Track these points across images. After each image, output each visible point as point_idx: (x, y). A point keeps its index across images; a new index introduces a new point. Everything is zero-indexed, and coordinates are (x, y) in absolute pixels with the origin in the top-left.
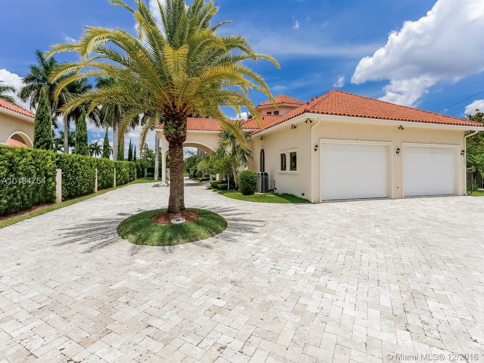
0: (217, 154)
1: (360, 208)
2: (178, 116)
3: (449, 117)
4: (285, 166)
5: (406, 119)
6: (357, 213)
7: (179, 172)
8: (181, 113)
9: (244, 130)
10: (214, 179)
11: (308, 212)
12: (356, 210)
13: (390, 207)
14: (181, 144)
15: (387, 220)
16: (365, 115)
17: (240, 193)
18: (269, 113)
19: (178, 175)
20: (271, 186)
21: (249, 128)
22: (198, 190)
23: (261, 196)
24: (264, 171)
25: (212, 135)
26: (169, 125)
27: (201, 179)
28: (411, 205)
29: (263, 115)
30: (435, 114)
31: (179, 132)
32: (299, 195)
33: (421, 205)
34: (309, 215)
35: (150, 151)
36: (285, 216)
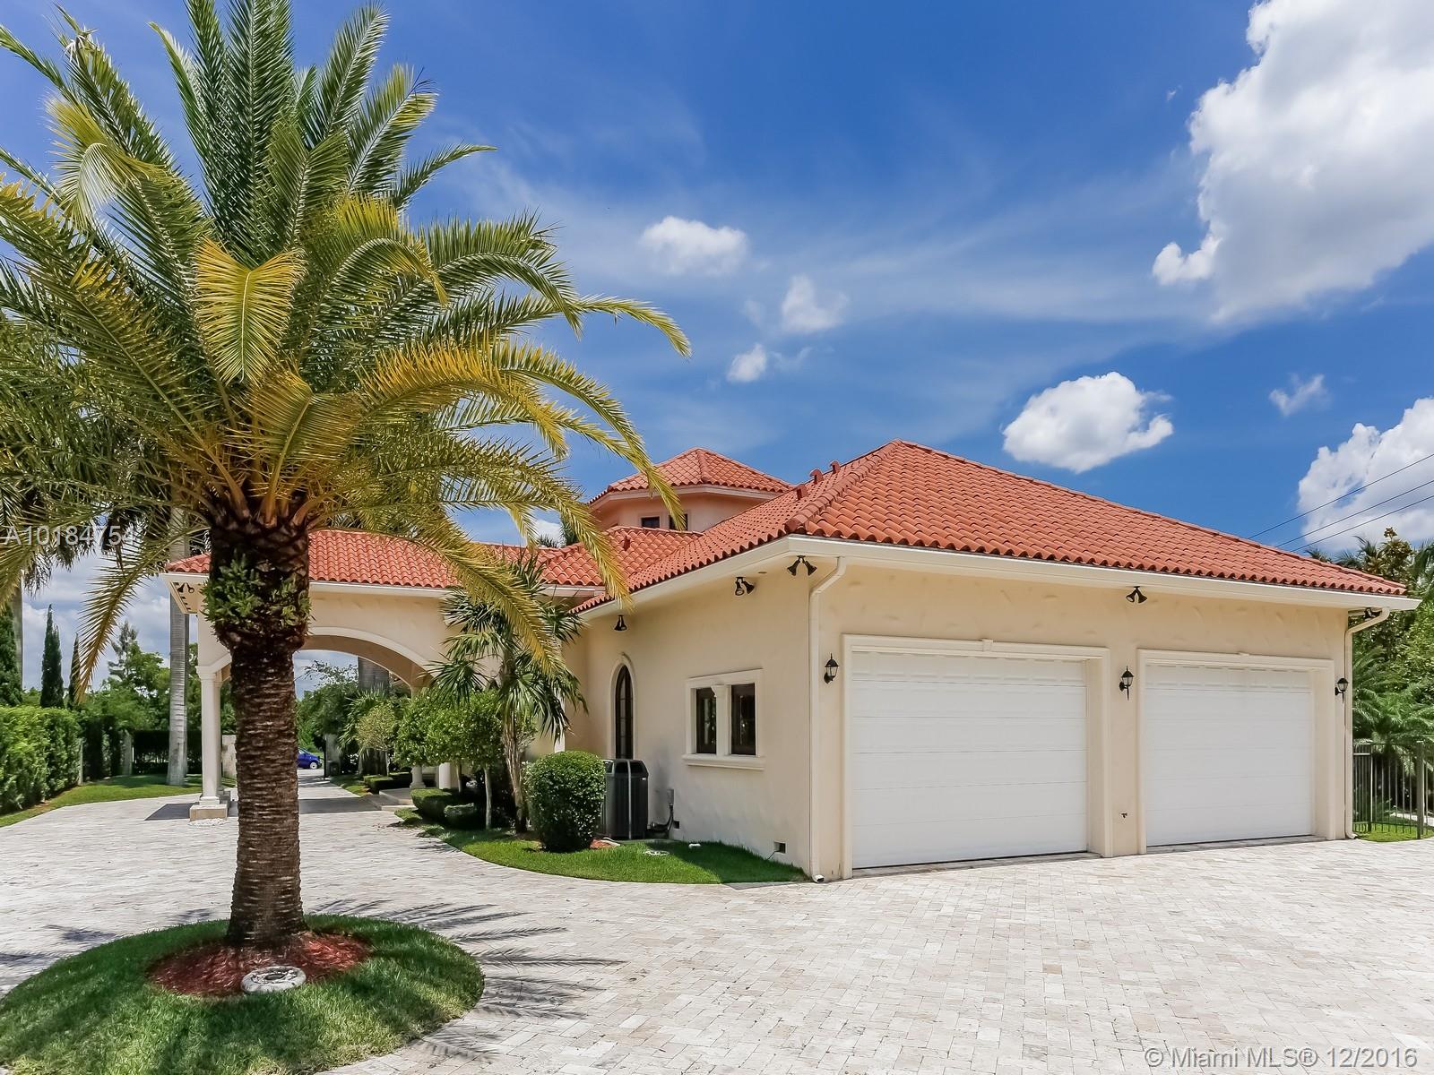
0: (440, 684)
1: (993, 895)
2: (270, 541)
3: (1298, 558)
4: (713, 735)
5: (1155, 563)
6: (978, 917)
7: (276, 773)
8: (284, 530)
9: (550, 590)
10: (430, 782)
11: (798, 920)
12: (976, 905)
13: (1098, 890)
14: (284, 661)
15: (1085, 945)
16: (1013, 547)
17: (536, 844)
18: (649, 522)
19: (273, 788)
20: (659, 813)
21: (568, 583)
22: (363, 830)
23: (619, 856)
24: (629, 754)
25: (417, 603)
26: (232, 579)
27: (374, 779)
28: (1168, 881)
29: (627, 530)
30: (1251, 545)
31: (274, 608)
32: (767, 851)
33: (1204, 878)
34: (803, 930)
35: (148, 658)
36: (713, 937)
